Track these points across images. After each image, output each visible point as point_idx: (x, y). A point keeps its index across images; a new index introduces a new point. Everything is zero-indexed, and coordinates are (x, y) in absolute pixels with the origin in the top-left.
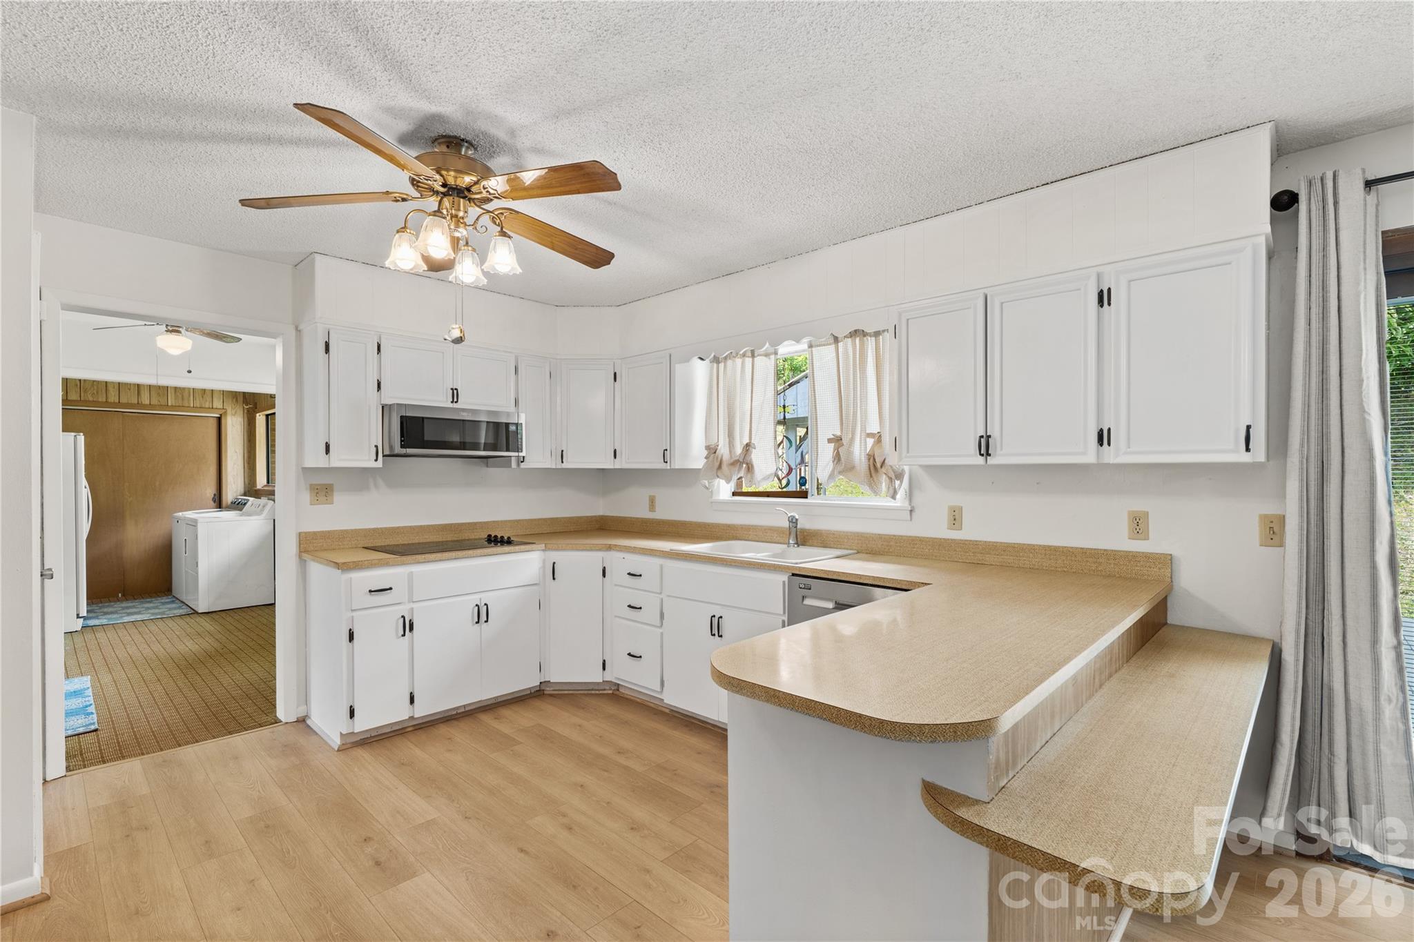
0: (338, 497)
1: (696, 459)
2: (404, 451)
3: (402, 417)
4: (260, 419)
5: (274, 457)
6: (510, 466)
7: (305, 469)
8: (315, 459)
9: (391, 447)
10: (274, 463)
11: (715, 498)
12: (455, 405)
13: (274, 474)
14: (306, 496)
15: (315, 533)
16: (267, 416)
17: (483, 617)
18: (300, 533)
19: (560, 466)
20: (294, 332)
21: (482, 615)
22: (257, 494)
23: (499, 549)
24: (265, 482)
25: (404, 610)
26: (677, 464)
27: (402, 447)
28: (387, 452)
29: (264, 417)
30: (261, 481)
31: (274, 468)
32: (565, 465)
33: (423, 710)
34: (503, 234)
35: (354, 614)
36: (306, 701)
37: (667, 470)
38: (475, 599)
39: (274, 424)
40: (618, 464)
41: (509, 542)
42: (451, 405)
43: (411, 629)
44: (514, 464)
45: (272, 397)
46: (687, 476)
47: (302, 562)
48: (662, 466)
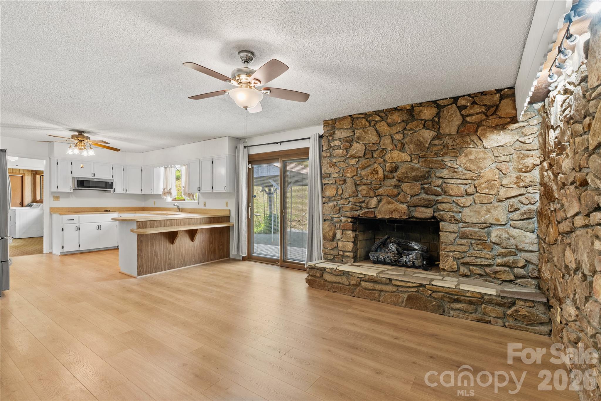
0: (61, 199)
1: (161, 192)
2: (78, 188)
3: (77, 180)
4: (38, 177)
5: (43, 190)
6: (111, 192)
7: (52, 192)
8: (54, 189)
9: (75, 187)
10: (43, 192)
11: (167, 201)
12: (94, 177)
13: (43, 196)
14: (52, 199)
15: (54, 208)
16: (41, 176)
17: (100, 228)
18: (50, 208)
19: (126, 193)
20: (49, 159)
21: (99, 228)
22: (37, 202)
23: (107, 212)
24: (40, 198)
25: (77, 225)
26: (155, 192)
27: (78, 187)
28: (74, 188)
29: (40, 177)
30: (38, 198)
31: (43, 194)
32: (128, 193)
33: (82, 248)
34: (91, 148)
35: (64, 225)
36: (52, 249)
37: (152, 194)
38: (98, 224)
39: (43, 179)
40: (143, 193)
41: (109, 211)
42: (93, 177)
43: (79, 229)
44: (112, 192)
45: (43, 171)
46: (158, 196)
47: (51, 214)
48: (151, 193)
